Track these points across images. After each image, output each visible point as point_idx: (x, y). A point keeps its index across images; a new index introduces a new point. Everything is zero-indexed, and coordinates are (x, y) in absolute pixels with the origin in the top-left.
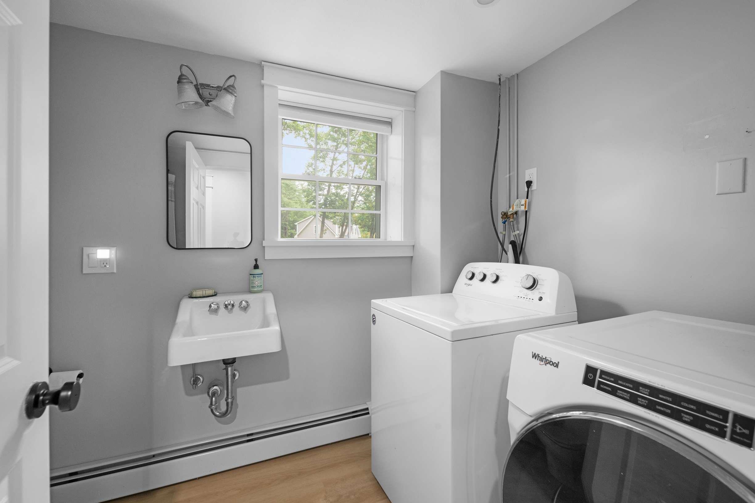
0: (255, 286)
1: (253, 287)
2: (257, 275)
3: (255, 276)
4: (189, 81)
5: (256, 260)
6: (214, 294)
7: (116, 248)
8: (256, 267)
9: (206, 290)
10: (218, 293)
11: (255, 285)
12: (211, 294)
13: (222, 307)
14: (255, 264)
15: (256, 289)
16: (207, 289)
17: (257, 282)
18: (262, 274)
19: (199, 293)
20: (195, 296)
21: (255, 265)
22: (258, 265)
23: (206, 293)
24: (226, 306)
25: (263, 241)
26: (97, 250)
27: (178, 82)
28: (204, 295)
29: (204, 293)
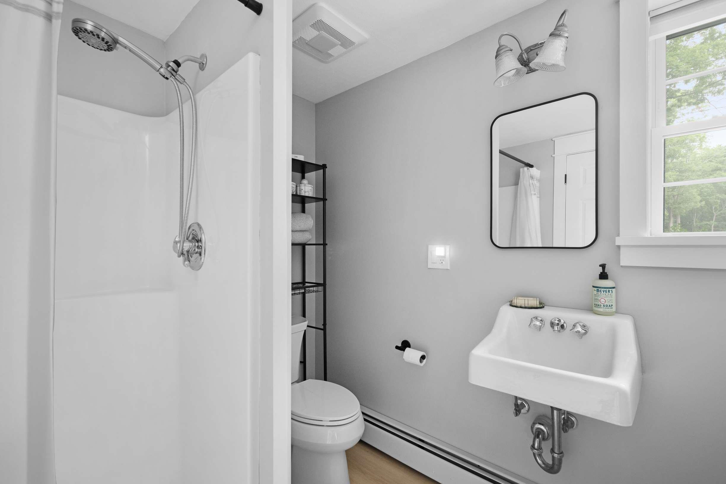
0: (601, 305)
1: (597, 306)
2: (603, 288)
3: (600, 289)
4: (509, 49)
5: (603, 266)
6: (538, 306)
7: (449, 246)
8: (603, 276)
9: (529, 299)
10: (546, 306)
11: (599, 303)
12: (536, 306)
13: (548, 325)
14: (602, 271)
15: (601, 310)
16: (532, 299)
17: (605, 298)
18: (614, 288)
19: (520, 301)
20: (515, 305)
21: (601, 273)
22: (606, 273)
23: (529, 303)
24: (552, 324)
25: (617, 238)
26: (436, 247)
27: (496, 57)
28: (527, 305)
29: (526, 302)
